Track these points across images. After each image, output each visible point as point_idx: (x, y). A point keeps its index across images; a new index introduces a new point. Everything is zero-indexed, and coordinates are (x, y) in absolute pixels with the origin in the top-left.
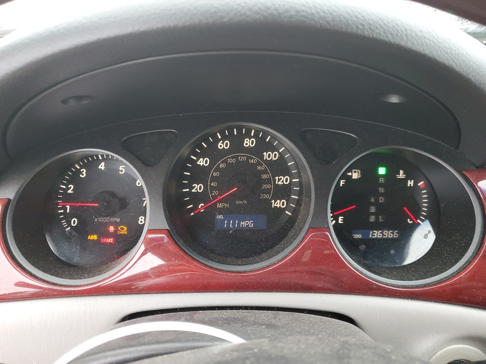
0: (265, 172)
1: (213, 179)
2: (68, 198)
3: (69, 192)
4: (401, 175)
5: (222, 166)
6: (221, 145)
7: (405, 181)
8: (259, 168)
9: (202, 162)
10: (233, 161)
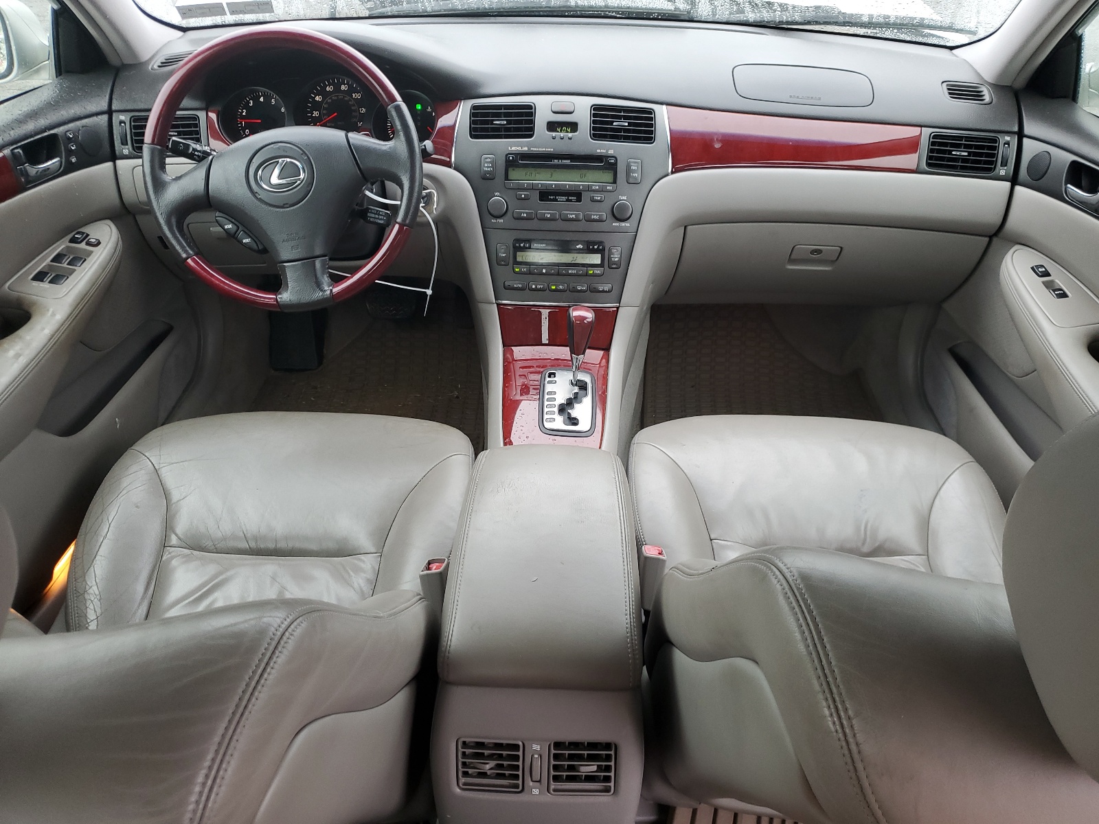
0: (354, 105)
1: (325, 109)
2: (243, 118)
3: (244, 114)
4: (429, 109)
5: (329, 101)
6: (328, 89)
7: (431, 113)
8: (350, 103)
9: (317, 98)
10: (336, 98)
